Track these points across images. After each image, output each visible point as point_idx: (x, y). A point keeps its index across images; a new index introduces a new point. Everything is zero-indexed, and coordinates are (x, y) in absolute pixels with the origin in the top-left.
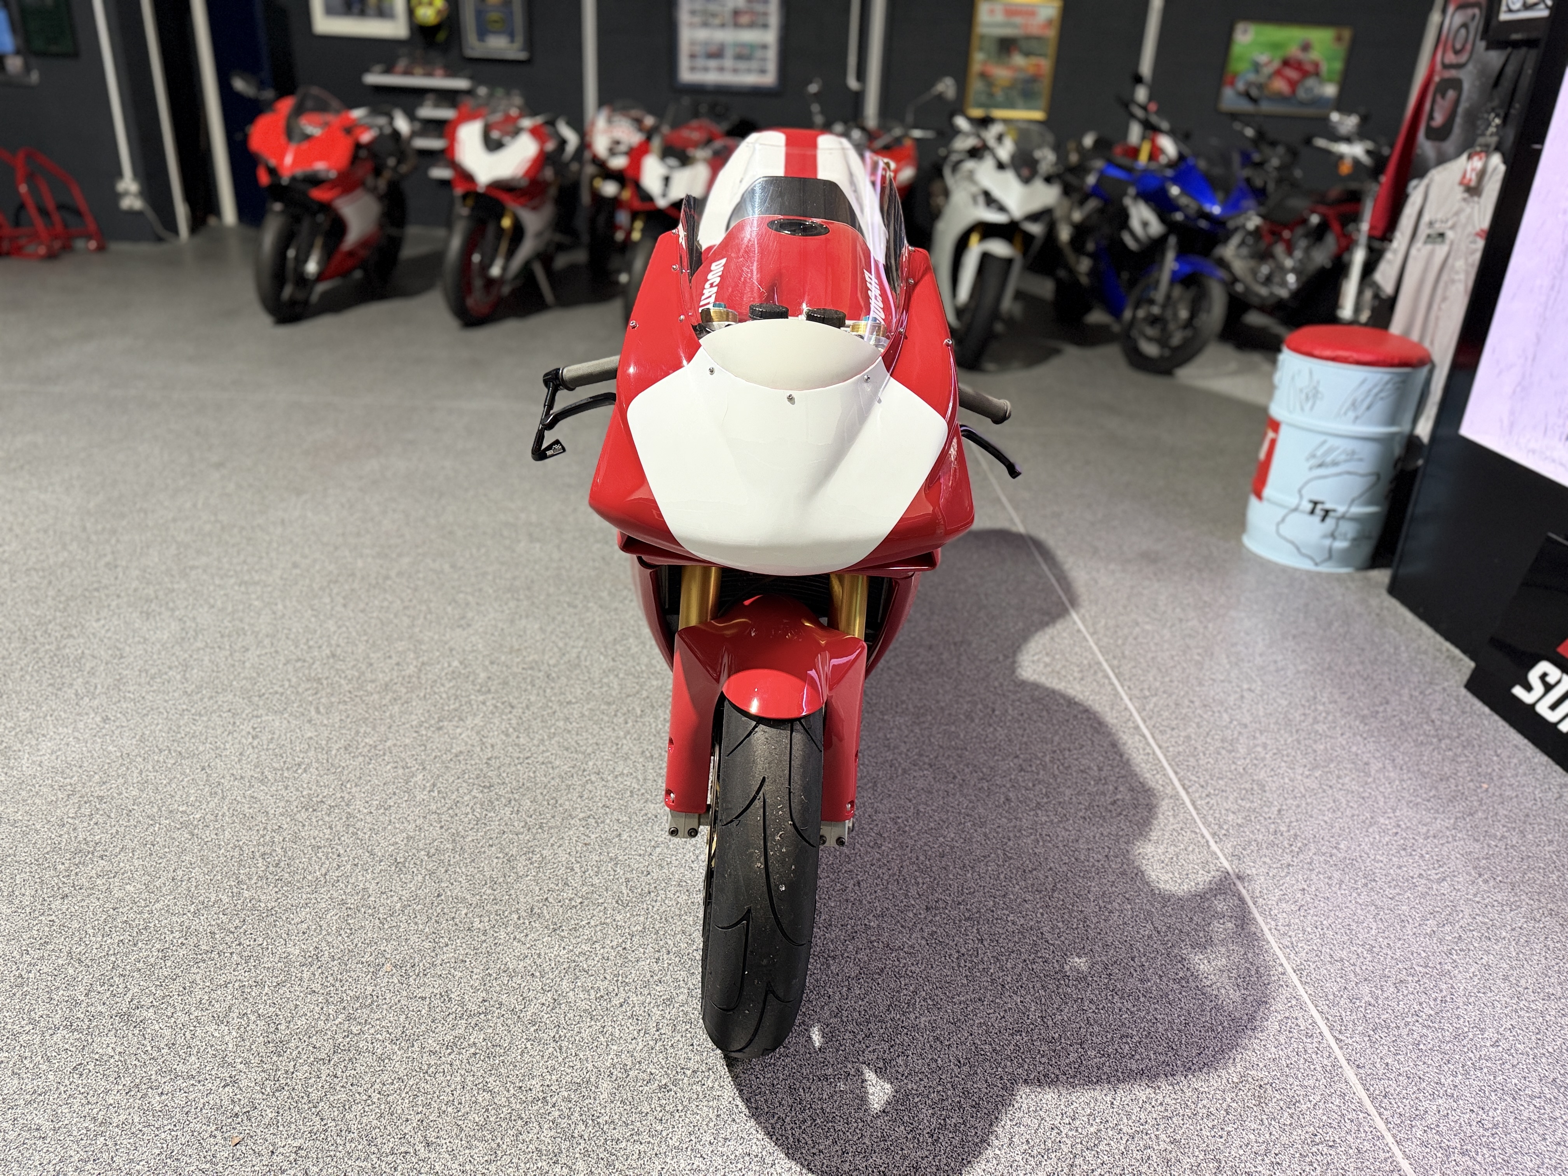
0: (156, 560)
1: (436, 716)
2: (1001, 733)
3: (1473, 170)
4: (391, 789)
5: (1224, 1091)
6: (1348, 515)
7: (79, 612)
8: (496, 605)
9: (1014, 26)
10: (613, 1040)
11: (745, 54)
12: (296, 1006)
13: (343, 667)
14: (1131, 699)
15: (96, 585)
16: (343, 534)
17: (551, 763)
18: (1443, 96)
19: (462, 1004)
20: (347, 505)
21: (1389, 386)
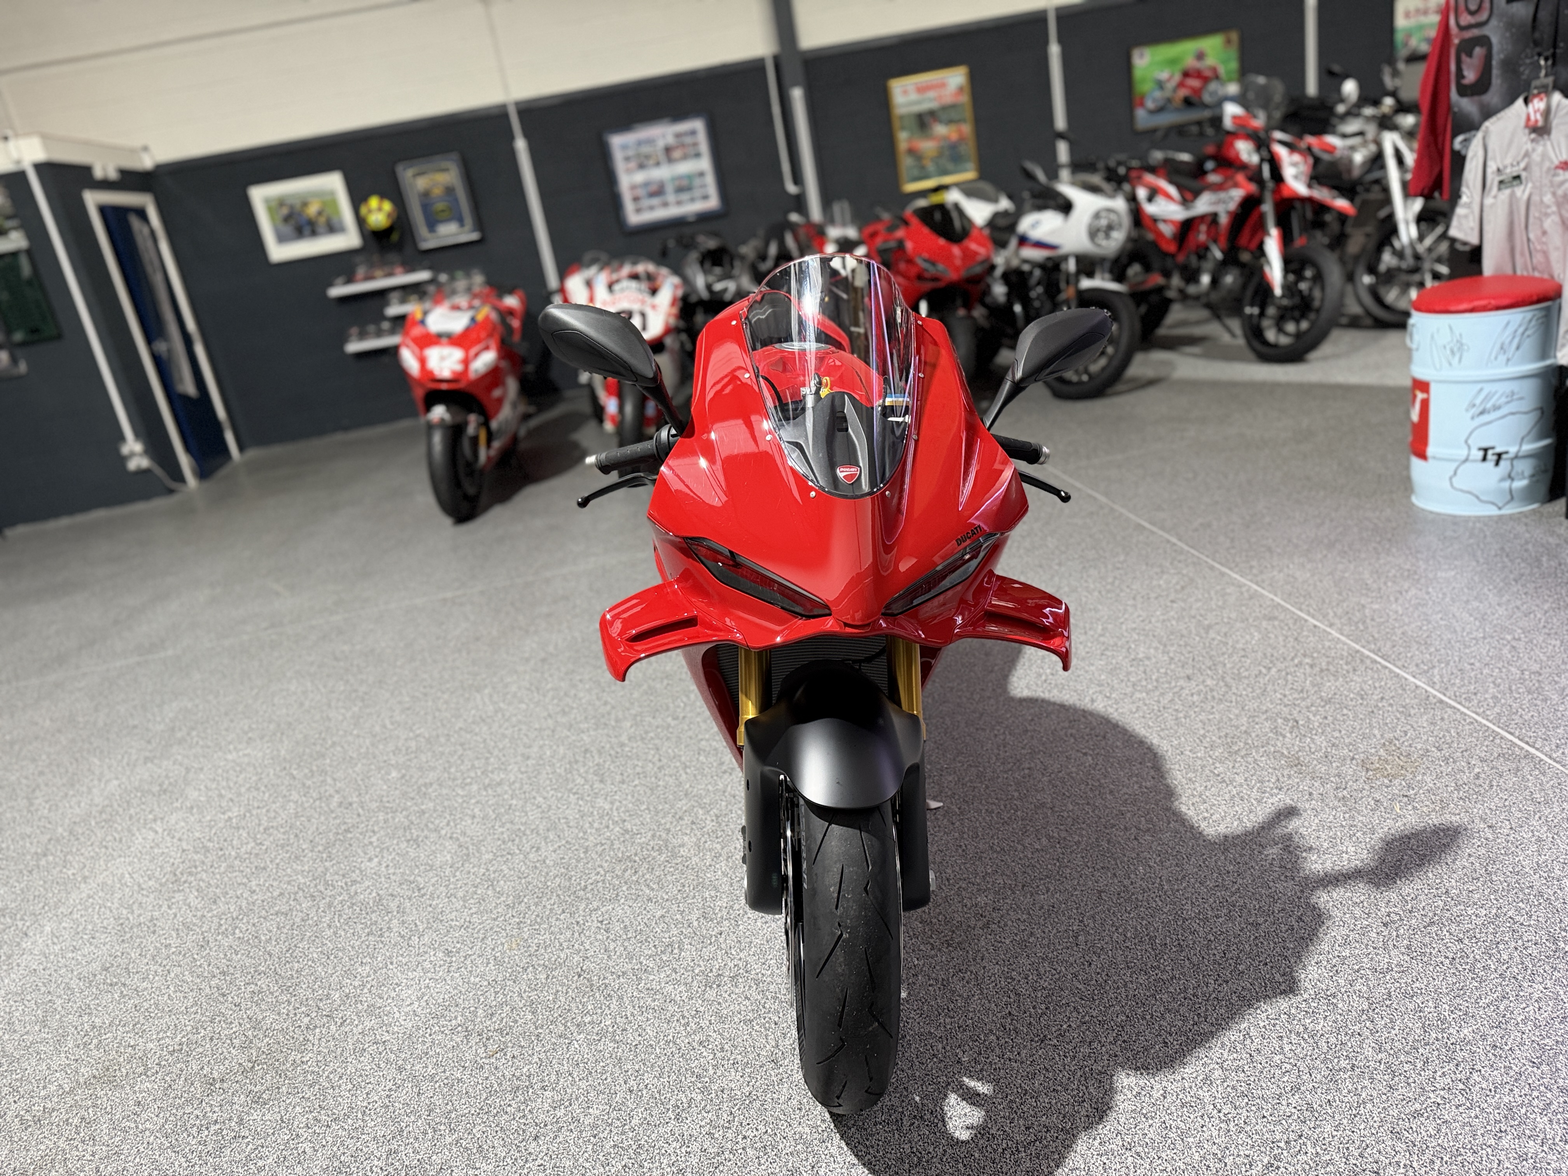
2: (1321, 741)
3: (1535, 112)
6: (1520, 454)
7: (346, 857)
9: (930, 100)
11: (684, 186)
16: (550, 716)
18: (1470, 55)
20: (533, 688)
21: (1533, 323)
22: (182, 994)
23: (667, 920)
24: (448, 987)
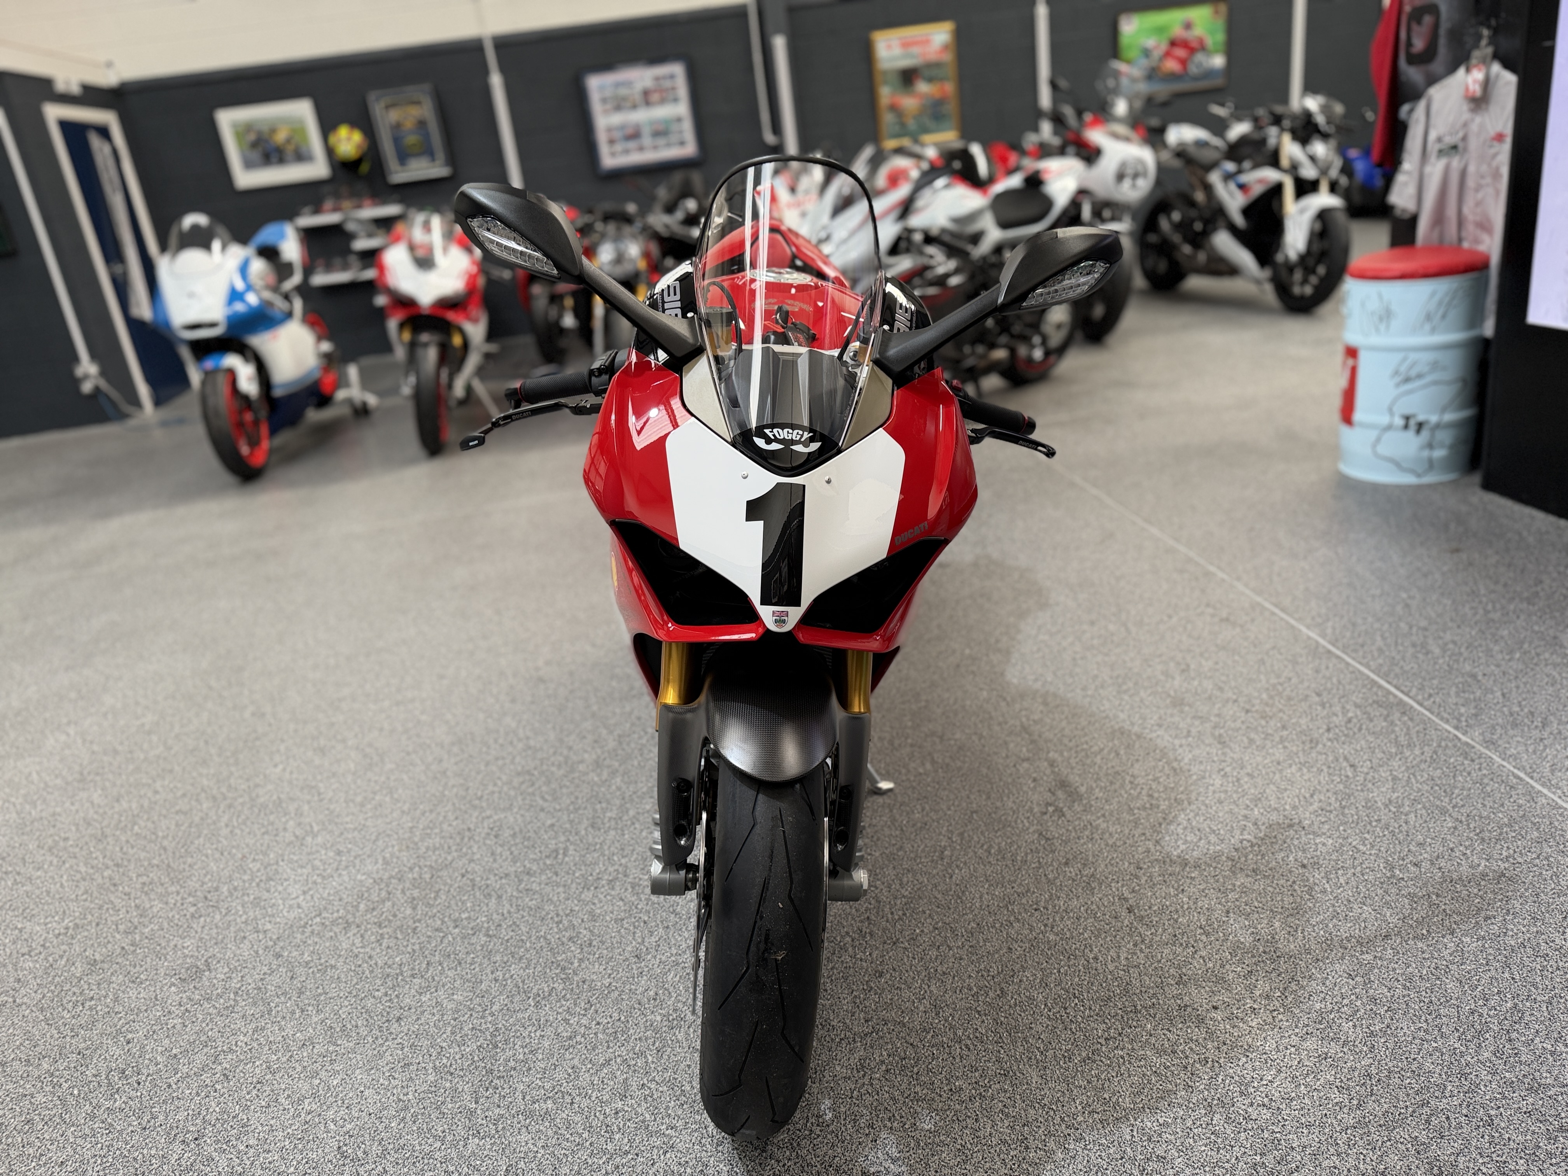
3: (1475, 81)
6: (1442, 424)
9: (913, 56)
11: (661, 132)
18: (1419, 22)
21: (1460, 293)
22: (75, 883)
23: (555, 829)
24: (334, 883)
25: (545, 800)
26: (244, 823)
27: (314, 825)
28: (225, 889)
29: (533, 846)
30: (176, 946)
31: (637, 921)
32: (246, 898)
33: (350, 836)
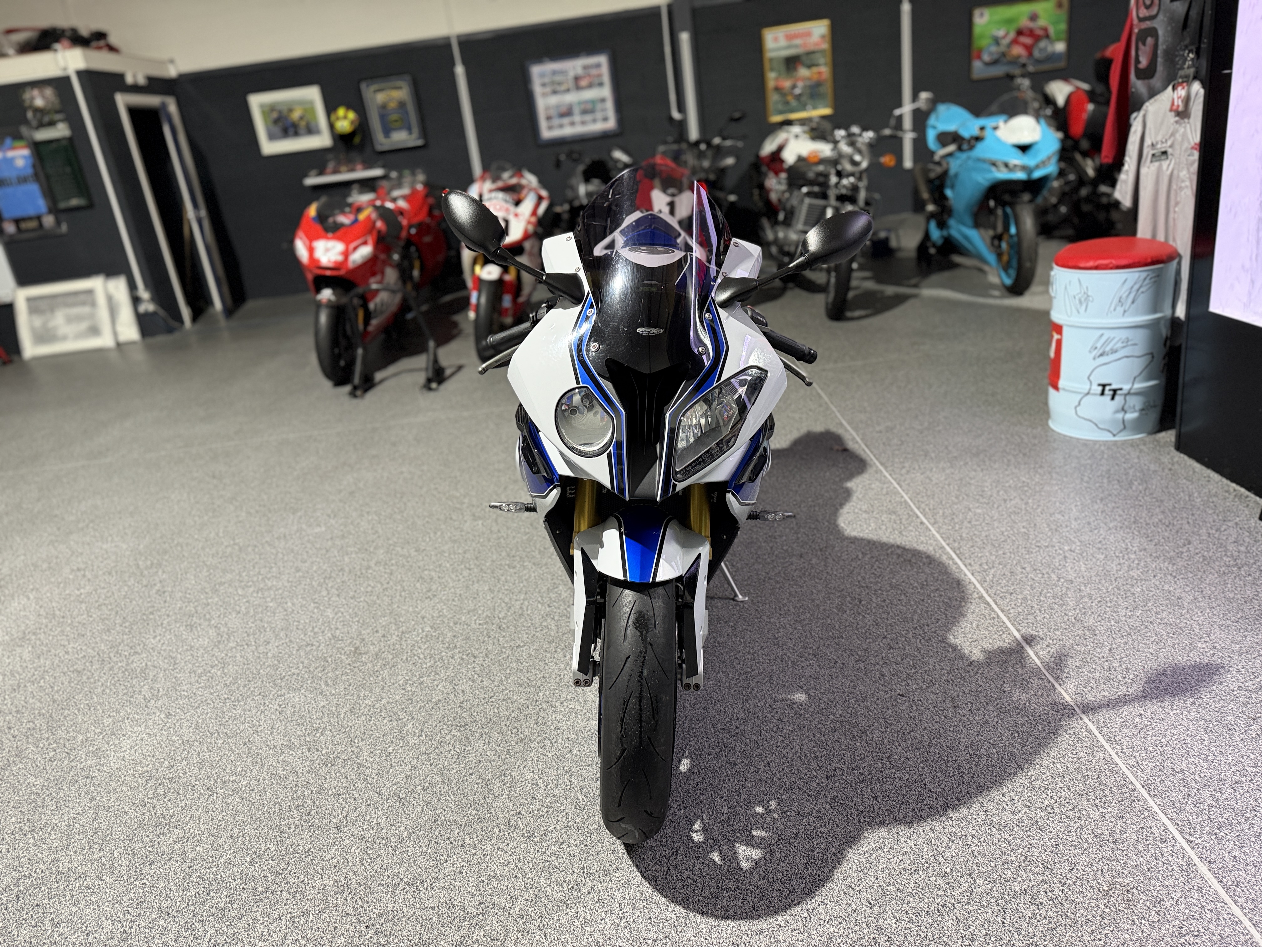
0: (193, 582)
1: (417, 674)
2: (869, 619)
3: (1179, 98)
4: (389, 738)
5: (1097, 900)
6: (1132, 391)
7: (140, 633)
8: (453, 576)
9: (796, 46)
10: (586, 922)
11: (588, 109)
12: (336, 928)
13: (343, 645)
14: (973, 574)
15: (150, 610)
16: (332, 538)
17: (510, 698)
18: (1144, 44)
19: (463, 909)
20: (332, 516)
21: (1147, 281)
24: (155, 741)
25: (328, 685)
26: (114, 685)
27: (161, 690)
28: (80, 737)
29: (303, 724)
30: (29, 783)
31: (350, 798)
32: (91, 748)
33: (181, 703)
